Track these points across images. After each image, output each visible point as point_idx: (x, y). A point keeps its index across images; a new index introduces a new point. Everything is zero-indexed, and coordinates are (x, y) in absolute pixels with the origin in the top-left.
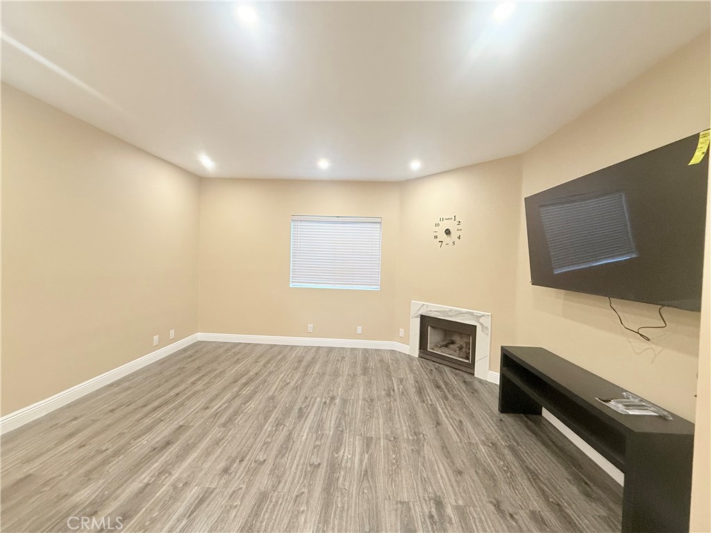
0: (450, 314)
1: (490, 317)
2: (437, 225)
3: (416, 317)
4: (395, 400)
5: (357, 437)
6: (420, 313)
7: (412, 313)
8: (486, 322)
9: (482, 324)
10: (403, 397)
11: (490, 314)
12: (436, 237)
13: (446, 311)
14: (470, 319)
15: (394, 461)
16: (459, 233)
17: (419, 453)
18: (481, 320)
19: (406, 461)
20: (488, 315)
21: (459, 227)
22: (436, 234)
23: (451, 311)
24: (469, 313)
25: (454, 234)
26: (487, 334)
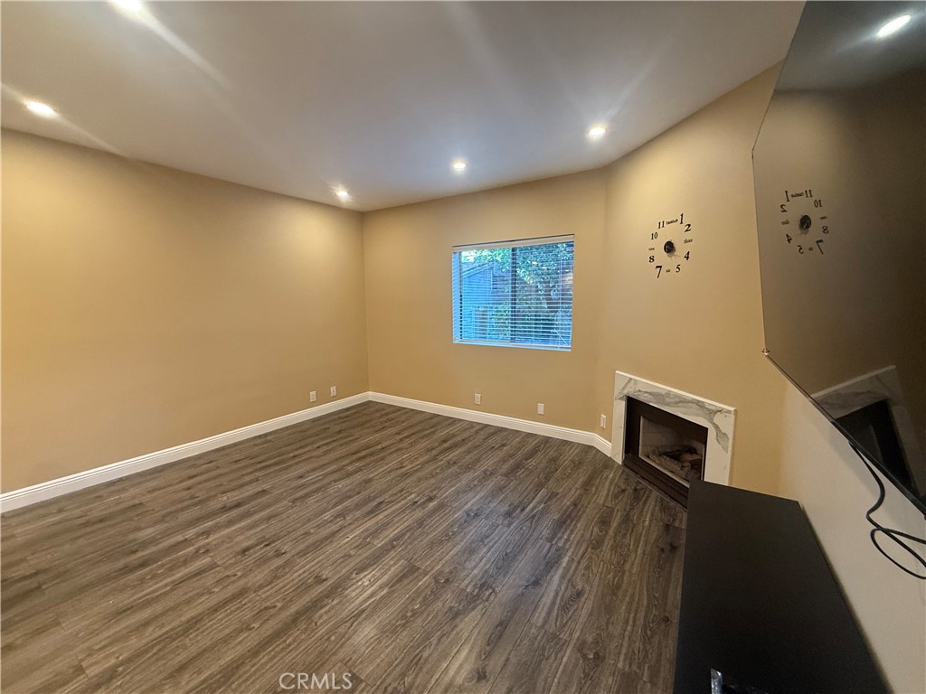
0: (667, 400)
1: (732, 416)
2: (655, 236)
3: (620, 399)
4: (509, 525)
5: (403, 561)
6: (625, 392)
7: (616, 392)
8: (726, 424)
9: (717, 427)
10: (528, 524)
11: (732, 409)
12: (652, 259)
13: (662, 396)
14: (698, 415)
15: (409, 614)
16: (689, 247)
17: (453, 618)
18: (718, 419)
19: (424, 621)
20: (729, 412)
21: (688, 236)
22: (651, 253)
23: (669, 394)
24: (698, 403)
25: (681, 249)
26: (725, 449)
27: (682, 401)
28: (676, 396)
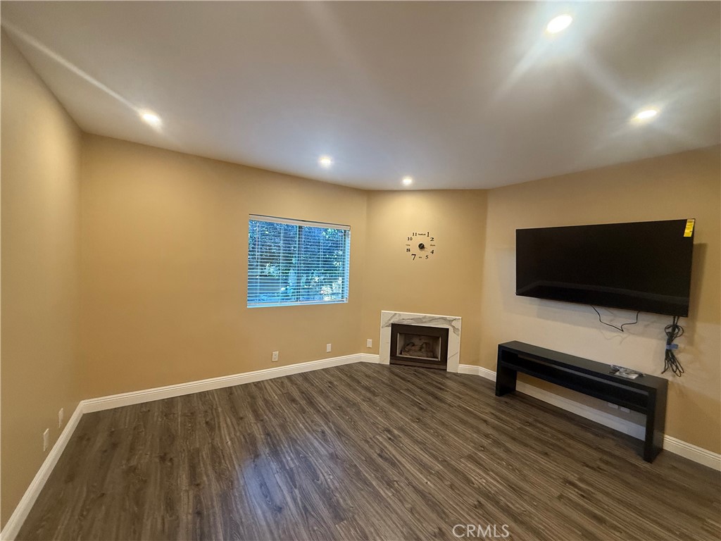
2: (410, 239)
3: (388, 326)
6: (392, 322)
7: (384, 323)
9: (453, 327)
11: (460, 318)
12: (409, 250)
14: (442, 324)
16: (433, 248)
18: (453, 324)
21: (433, 243)
22: (408, 247)
23: (425, 317)
24: (442, 318)
25: (428, 248)
26: (458, 335)
27: (433, 319)
28: (430, 317)
